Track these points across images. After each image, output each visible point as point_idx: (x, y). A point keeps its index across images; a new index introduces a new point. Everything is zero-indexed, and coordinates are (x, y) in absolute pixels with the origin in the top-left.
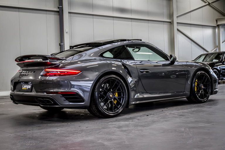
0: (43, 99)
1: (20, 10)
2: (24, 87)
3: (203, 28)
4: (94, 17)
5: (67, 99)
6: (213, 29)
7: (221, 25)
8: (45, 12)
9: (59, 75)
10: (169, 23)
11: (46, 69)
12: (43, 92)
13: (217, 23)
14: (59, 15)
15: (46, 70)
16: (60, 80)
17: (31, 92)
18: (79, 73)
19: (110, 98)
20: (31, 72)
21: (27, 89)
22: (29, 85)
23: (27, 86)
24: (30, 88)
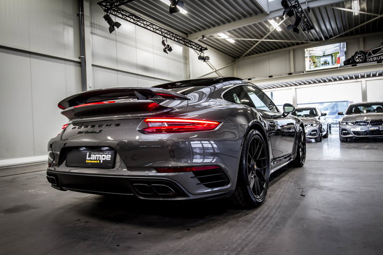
0: (150, 185)
1: (32, 55)
2: (90, 156)
4: (118, 72)
5: (202, 181)
8: (64, 62)
9: (168, 131)
11: (146, 119)
12: (150, 169)
14: (81, 66)
15: (148, 120)
16: (179, 140)
18: (217, 126)
19: (254, 170)
20: (107, 125)
21: (101, 162)
22: (106, 155)
23: (98, 156)
24: (110, 159)
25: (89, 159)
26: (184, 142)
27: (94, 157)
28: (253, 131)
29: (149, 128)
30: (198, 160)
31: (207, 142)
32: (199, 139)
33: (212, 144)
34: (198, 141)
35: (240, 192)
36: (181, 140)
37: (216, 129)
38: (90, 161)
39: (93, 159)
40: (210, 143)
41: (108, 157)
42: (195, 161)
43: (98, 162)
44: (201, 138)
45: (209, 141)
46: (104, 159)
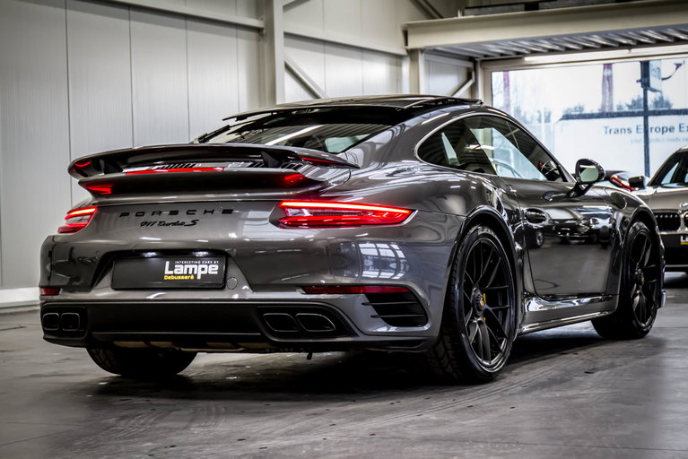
0: (294, 314)
2: (172, 268)
3: (362, 59)
5: (381, 312)
6: (391, 64)
7: (422, 51)
10: (253, 35)
11: (282, 201)
12: (292, 288)
13: (407, 44)
15: (285, 204)
17: (222, 287)
18: (406, 216)
19: (480, 310)
20: (206, 212)
21: (199, 277)
22: (208, 265)
23: (191, 267)
24: (216, 273)
25: (171, 272)
26: (347, 244)
27: (182, 270)
28: (477, 229)
29: (287, 217)
30: (370, 274)
31: (386, 246)
32: (372, 239)
33: (394, 250)
34: (371, 242)
35: (449, 346)
36: (343, 240)
37: (405, 222)
38: (173, 278)
39: (181, 273)
40: (391, 249)
41: (213, 269)
42: (366, 274)
43: (192, 277)
44: (376, 238)
45: (389, 243)
46: (205, 272)
